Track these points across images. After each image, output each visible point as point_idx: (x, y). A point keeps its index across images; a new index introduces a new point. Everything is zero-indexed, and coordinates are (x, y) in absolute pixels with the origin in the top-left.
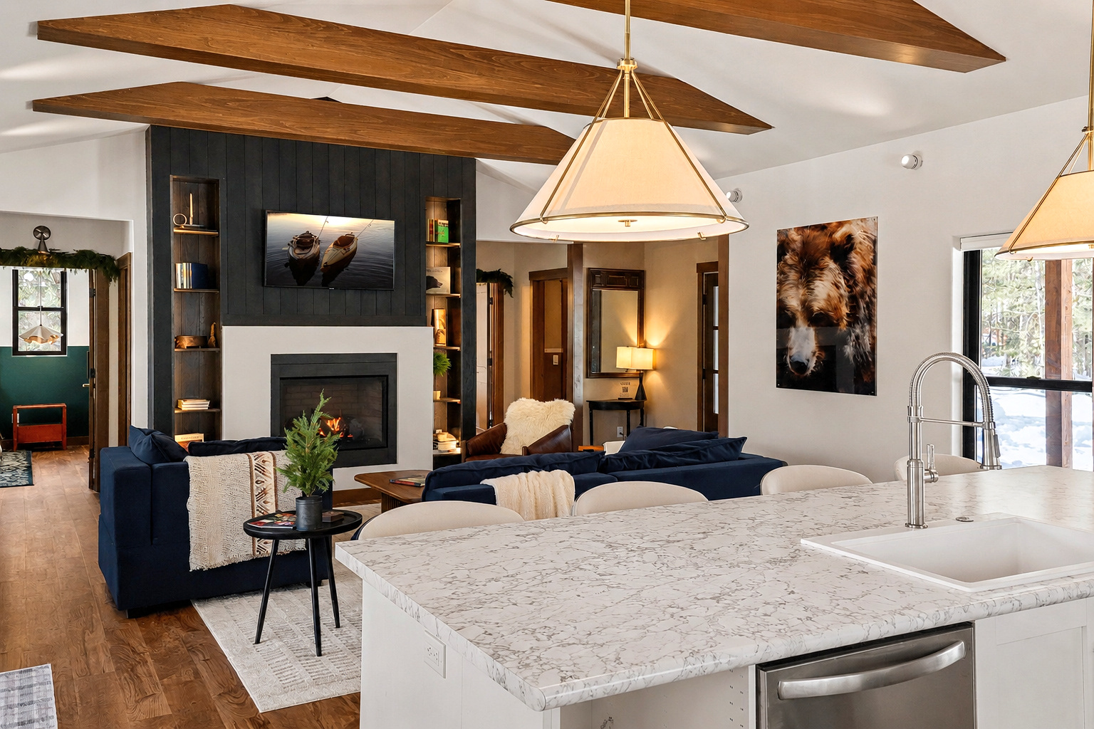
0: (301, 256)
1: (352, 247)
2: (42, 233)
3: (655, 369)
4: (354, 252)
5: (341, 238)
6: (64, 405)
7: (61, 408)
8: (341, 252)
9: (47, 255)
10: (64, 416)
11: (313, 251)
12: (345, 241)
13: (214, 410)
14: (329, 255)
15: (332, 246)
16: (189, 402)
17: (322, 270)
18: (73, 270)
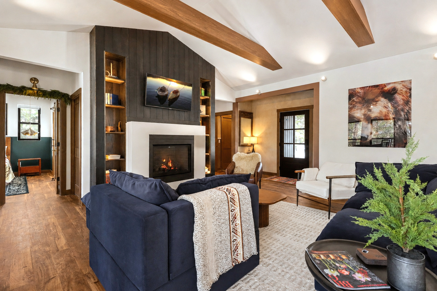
0: (162, 95)
1: (178, 94)
2: (35, 81)
3: (257, 144)
4: (179, 96)
5: (175, 91)
6: (40, 159)
7: (39, 160)
8: (174, 96)
9: (37, 91)
10: (40, 162)
11: (166, 93)
12: (176, 92)
13: (122, 159)
14: (171, 96)
15: (172, 93)
16: (111, 156)
17: (169, 100)
18: (50, 99)
